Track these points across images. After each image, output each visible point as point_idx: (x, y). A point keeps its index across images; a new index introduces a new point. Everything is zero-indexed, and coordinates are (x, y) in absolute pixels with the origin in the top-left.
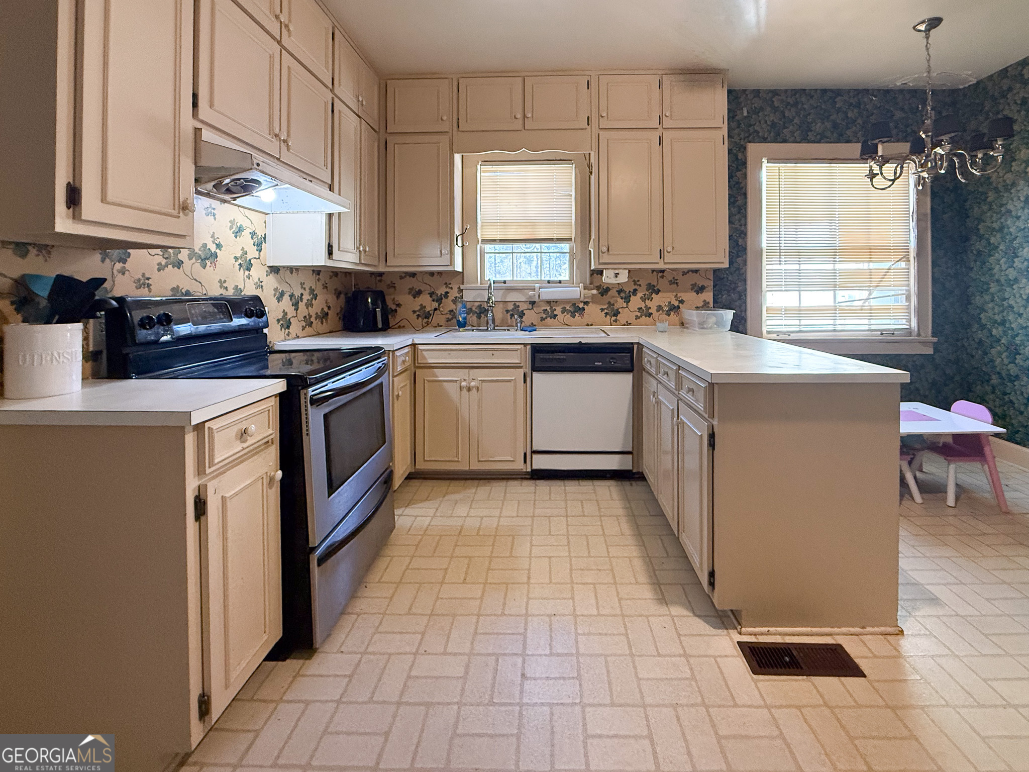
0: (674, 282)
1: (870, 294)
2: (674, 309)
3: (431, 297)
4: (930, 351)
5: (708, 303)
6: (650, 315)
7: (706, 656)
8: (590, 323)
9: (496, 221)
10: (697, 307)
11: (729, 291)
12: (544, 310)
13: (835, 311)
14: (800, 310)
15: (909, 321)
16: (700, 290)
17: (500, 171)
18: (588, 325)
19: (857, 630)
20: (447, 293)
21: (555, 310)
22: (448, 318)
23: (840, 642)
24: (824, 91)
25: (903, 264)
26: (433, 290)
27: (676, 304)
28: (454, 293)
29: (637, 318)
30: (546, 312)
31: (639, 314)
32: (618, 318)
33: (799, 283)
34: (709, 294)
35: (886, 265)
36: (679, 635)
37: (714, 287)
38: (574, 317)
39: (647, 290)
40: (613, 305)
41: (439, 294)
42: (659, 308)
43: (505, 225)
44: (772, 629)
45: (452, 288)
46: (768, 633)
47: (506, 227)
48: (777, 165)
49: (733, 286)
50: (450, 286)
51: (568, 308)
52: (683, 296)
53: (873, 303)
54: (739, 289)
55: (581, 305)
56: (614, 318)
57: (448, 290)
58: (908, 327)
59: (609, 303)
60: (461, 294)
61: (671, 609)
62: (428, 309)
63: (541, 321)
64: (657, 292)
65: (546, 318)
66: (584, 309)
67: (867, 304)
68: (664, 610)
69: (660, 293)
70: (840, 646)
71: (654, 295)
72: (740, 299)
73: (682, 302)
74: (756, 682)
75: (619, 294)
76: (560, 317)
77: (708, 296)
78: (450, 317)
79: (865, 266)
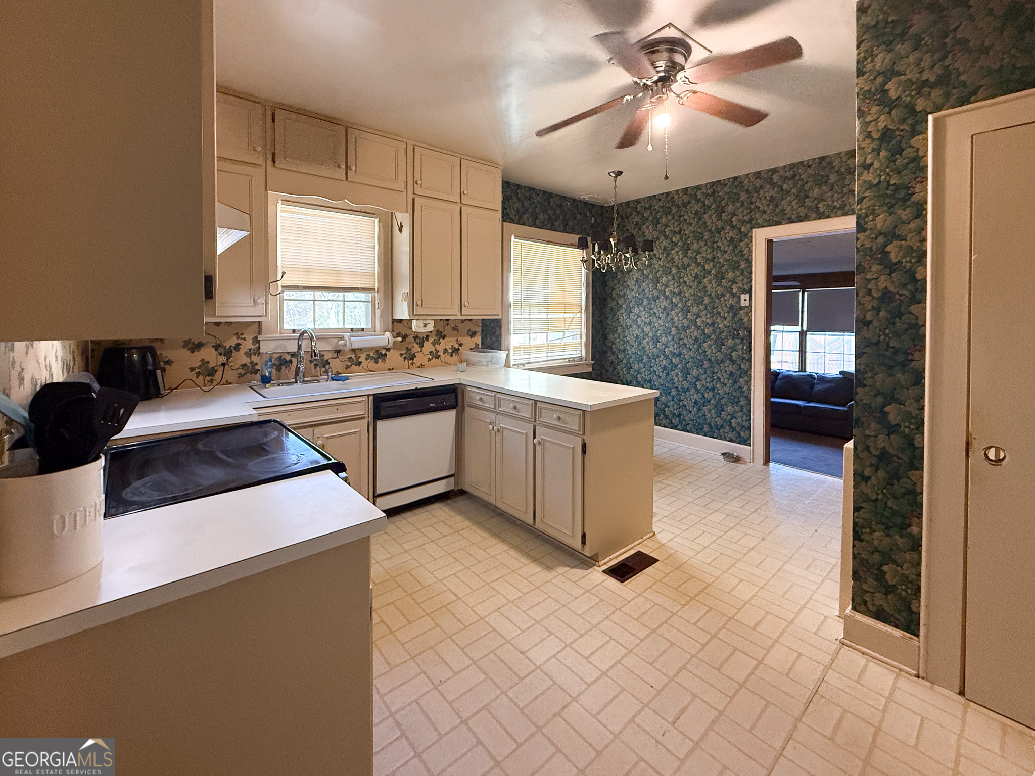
0: (455, 329)
1: (564, 335)
2: (456, 351)
3: (216, 350)
4: (590, 370)
5: (478, 345)
6: (438, 357)
7: (595, 586)
8: (391, 368)
9: (298, 266)
10: (471, 349)
11: (491, 335)
12: (348, 358)
13: (547, 347)
14: (531, 347)
15: (581, 351)
16: (473, 335)
17: (302, 214)
18: (389, 369)
19: (640, 540)
20: (239, 344)
21: (360, 357)
22: (240, 374)
23: (639, 550)
24: (545, 192)
25: (578, 315)
26: (218, 342)
27: (457, 346)
28: (248, 345)
29: (429, 360)
30: (351, 360)
31: (431, 357)
32: (414, 361)
33: (530, 329)
34: (478, 338)
35: (571, 315)
36: (575, 582)
37: (482, 332)
38: (377, 363)
39: (437, 336)
40: (411, 350)
41: (228, 347)
42: (445, 351)
43: (308, 271)
44: (611, 557)
45: (244, 339)
46: (611, 560)
47: (309, 273)
48: (520, 241)
49: (493, 331)
50: (243, 337)
51: (372, 354)
52: (463, 340)
53: (565, 340)
54: (497, 333)
55: (383, 352)
56: (411, 362)
57: (239, 341)
58: (580, 355)
59: (407, 348)
60: (257, 345)
61: (557, 570)
62: (212, 365)
63: (346, 368)
64: (444, 337)
65: (351, 366)
66: (385, 355)
67: (563, 341)
68: (554, 574)
69: (446, 339)
70: (639, 551)
71: (441, 340)
72: (497, 341)
73: (461, 345)
74: (625, 586)
75: (415, 340)
76: (365, 364)
77: (478, 339)
78: (243, 372)
79: (561, 316)
